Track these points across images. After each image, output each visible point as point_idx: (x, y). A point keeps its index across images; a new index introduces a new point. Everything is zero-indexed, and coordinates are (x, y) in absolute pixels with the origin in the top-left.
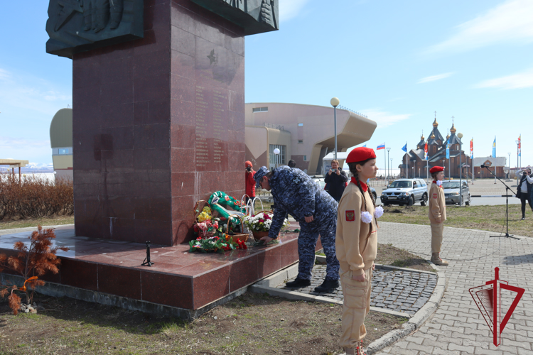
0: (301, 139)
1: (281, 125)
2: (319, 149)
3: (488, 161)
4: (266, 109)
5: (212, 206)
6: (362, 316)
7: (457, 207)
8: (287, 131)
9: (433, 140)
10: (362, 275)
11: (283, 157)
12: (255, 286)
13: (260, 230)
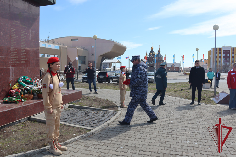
0: (93, 53)
1: (84, 47)
2: (101, 58)
3: (173, 65)
4: (77, 39)
5: (19, 82)
6: (53, 128)
7: (153, 84)
8: (87, 50)
9: (151, 55)
10: (50, 111)
11: (85, 61)
12: (31, 117)
13: (39, 93)
